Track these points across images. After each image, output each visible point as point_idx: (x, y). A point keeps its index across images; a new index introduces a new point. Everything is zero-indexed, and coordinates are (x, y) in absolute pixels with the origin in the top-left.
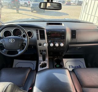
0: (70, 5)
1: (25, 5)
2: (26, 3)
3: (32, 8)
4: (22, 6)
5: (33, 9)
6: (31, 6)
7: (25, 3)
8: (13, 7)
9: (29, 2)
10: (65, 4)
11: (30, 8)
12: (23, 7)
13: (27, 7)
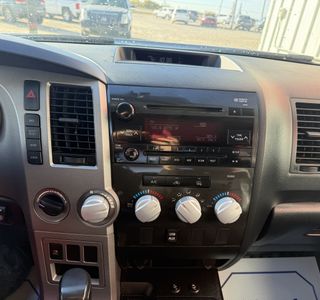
0: (216, 27)
1: (62, 15)
2: (68, 8)
3: (84, 24)
4: (51, 17)
5: (88, 29)
6: (83, 17)
7: (65, 9)
8: (19, 20)
9: (78, 6)
10: (198, 23)
11: (80, 26)
12: (56, 22)
13: (70, 21)
